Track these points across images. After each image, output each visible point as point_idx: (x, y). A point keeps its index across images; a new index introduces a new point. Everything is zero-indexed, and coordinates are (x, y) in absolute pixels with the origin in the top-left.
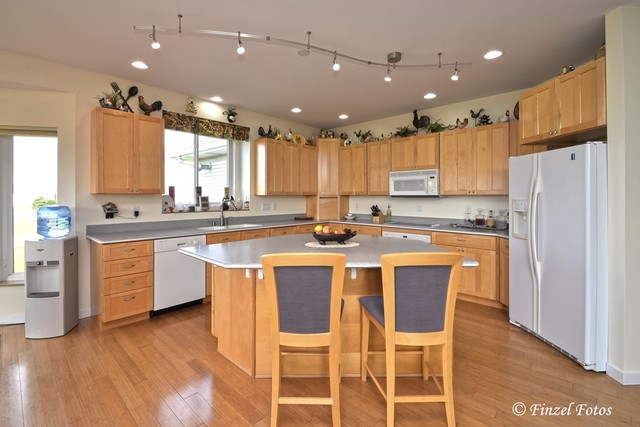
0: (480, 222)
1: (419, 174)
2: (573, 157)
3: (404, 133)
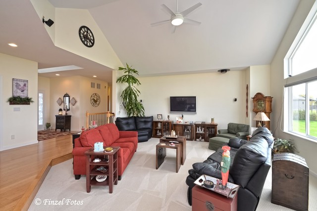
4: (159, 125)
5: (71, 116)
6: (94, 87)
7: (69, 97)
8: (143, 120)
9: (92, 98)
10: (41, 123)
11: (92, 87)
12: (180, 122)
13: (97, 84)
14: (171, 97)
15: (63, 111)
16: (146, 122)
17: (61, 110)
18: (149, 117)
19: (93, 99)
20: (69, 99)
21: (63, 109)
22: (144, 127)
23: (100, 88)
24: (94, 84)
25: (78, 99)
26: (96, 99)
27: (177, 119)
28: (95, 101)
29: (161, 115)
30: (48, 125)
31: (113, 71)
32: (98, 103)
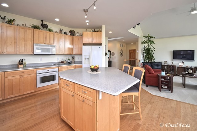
0: (62, 62)
1: (48, 46)
2: (100, 48)
3: (36, 27)
4: (165, 67)
6: (121, 46)
8: (156, 64)
9: (120, 52)
12: (182, 66)
14: (174, 51)
16: (157, 65)
18: (160, 63)
20: (111, 53)
22: (157, 68)
24: (121, 44)
25: (115, 53)
27: (180, 64)
29: (166, 61)
31: (139, 38)
32: (122, 54)
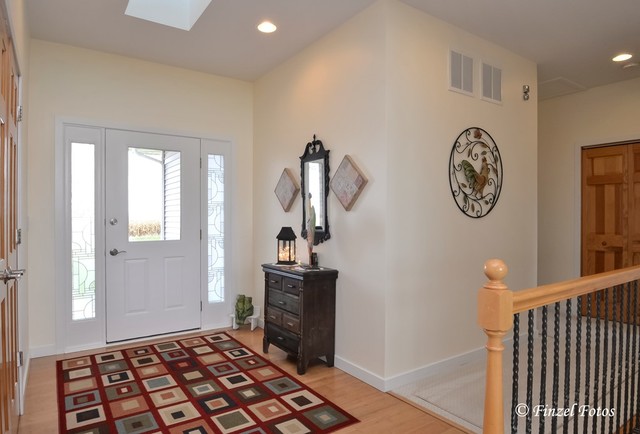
5: (333, 275)
6: (469, 87)
7: (324, 155)
9: (458, 159)
10: (216, 291)
11: (456, 82)
13: (487, 70)
15: (299, 239)
17: (286, 235)
19: (467, 167)
20: (327, 169)
21: (297, 231)
23: (498, 97)
24: (470, 62)
25: (374, 166)
26: (477, 166)
28: (477, 180)
30: (244, 308)
32: (488, 190)
